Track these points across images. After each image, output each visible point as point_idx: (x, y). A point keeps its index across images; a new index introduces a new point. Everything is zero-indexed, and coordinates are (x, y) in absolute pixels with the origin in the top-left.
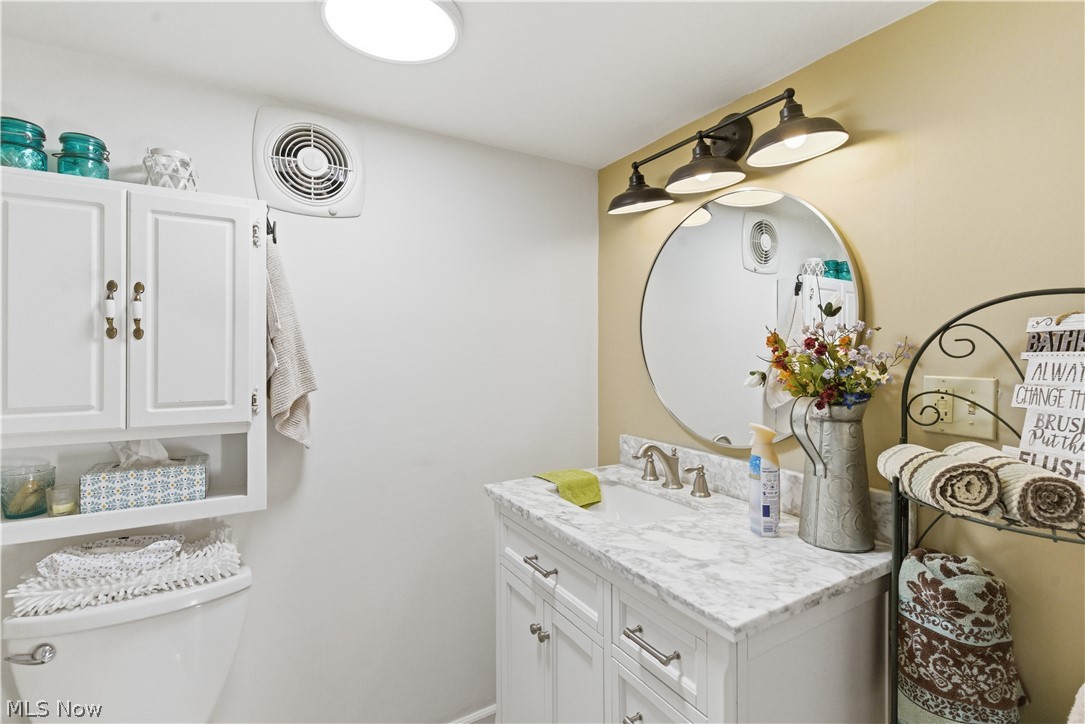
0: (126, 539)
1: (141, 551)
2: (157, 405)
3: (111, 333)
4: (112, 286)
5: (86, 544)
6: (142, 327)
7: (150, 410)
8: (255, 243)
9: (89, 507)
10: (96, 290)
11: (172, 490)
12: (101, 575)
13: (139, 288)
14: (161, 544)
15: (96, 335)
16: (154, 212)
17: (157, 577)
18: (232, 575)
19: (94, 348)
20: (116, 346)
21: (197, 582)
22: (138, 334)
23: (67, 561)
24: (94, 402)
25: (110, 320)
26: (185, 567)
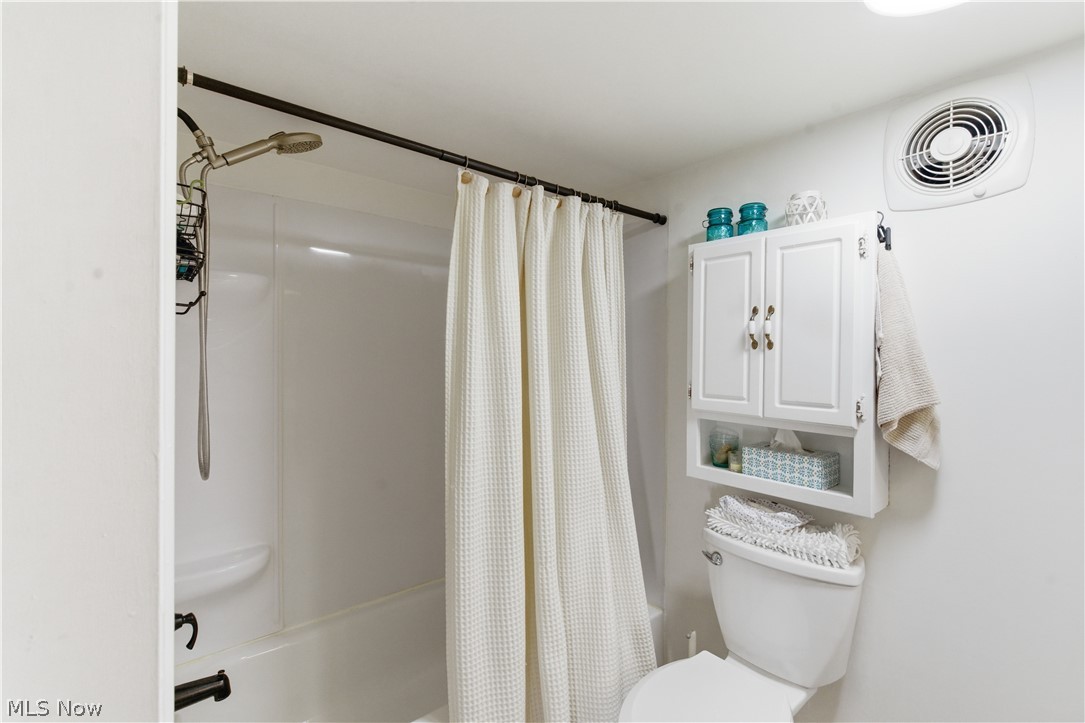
0: (775, 504)
1: (773, 514)
2: (782, 402)
3: (755, 345)
4: (755, 311)
5: (752, 498)
6: (772, 340)
7: (778, 405)
8: (862, 255)
9: (747, 470)
10: (747, 313)
11: (796, 475)
12: (747, 520)
13: (771, 310)
14: (786, 515)
15: (746, 347)
16: (781, 248)
17: (782, 540)
18: (841, 567)
19: (745, 356)
20: (758, 355)
21: (810, 559)
22: (770, 345)
23: (734, 504)
24: (745, 396)
25: (752, 336)
26: (802, 541)
